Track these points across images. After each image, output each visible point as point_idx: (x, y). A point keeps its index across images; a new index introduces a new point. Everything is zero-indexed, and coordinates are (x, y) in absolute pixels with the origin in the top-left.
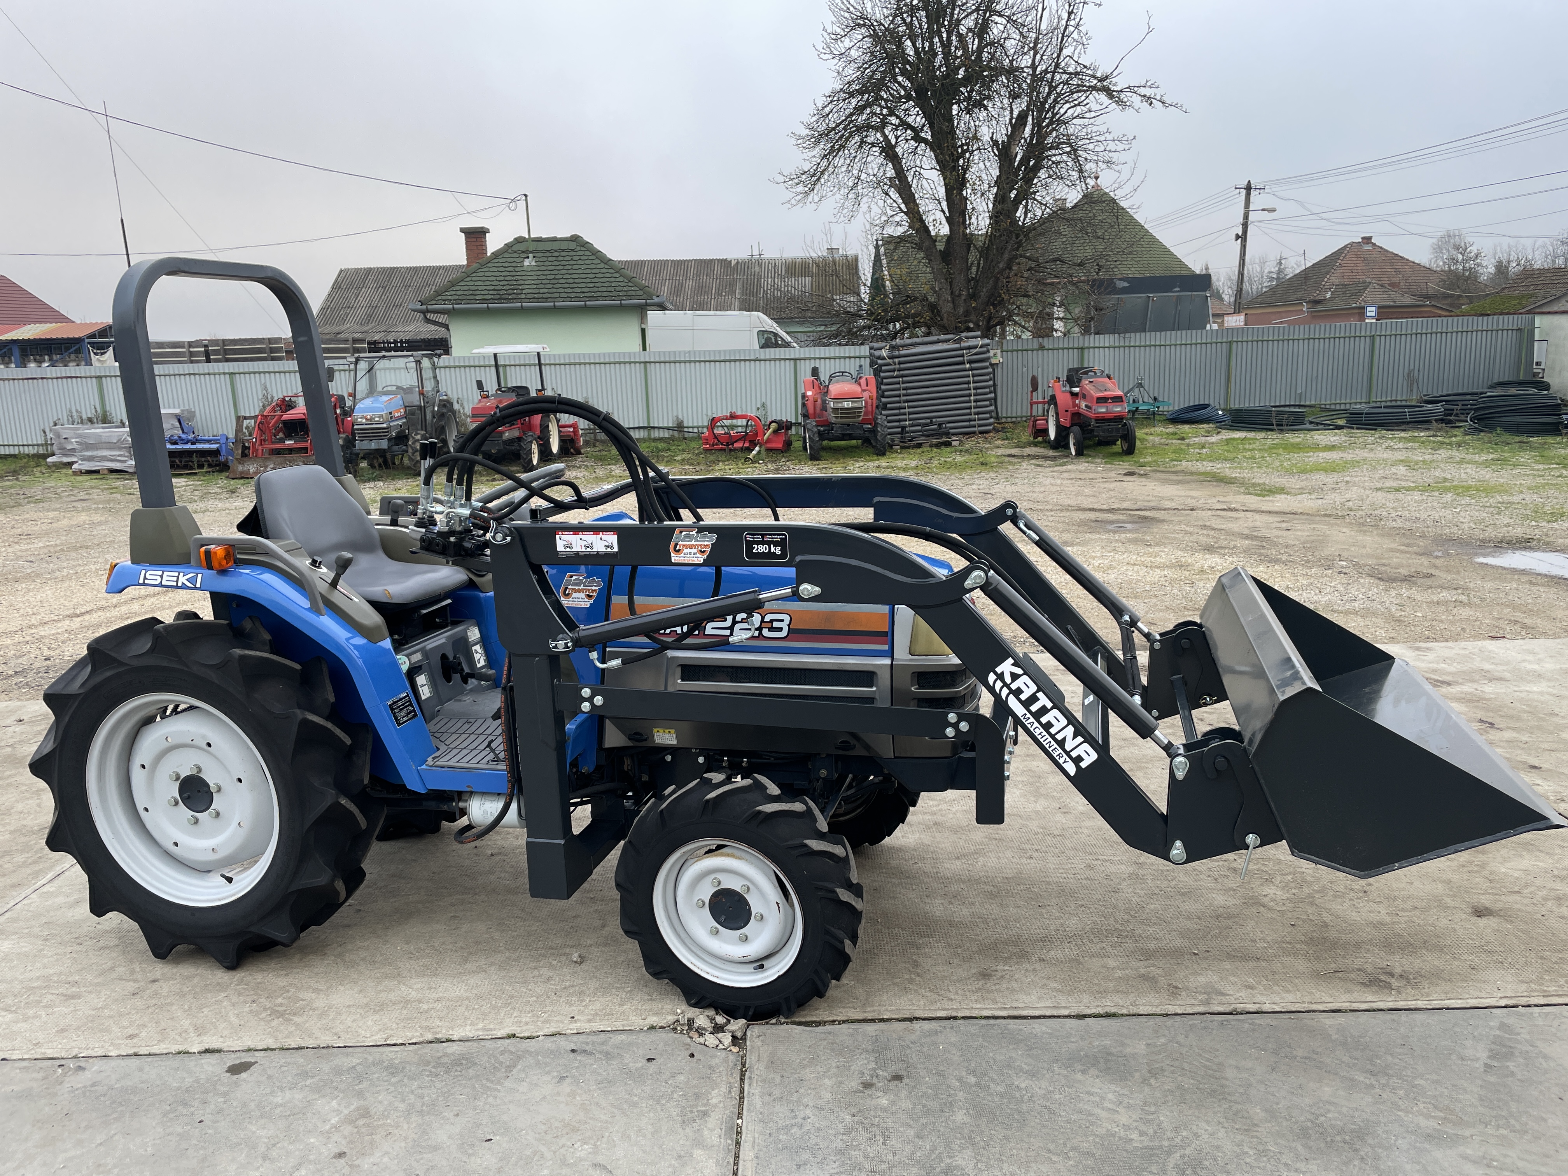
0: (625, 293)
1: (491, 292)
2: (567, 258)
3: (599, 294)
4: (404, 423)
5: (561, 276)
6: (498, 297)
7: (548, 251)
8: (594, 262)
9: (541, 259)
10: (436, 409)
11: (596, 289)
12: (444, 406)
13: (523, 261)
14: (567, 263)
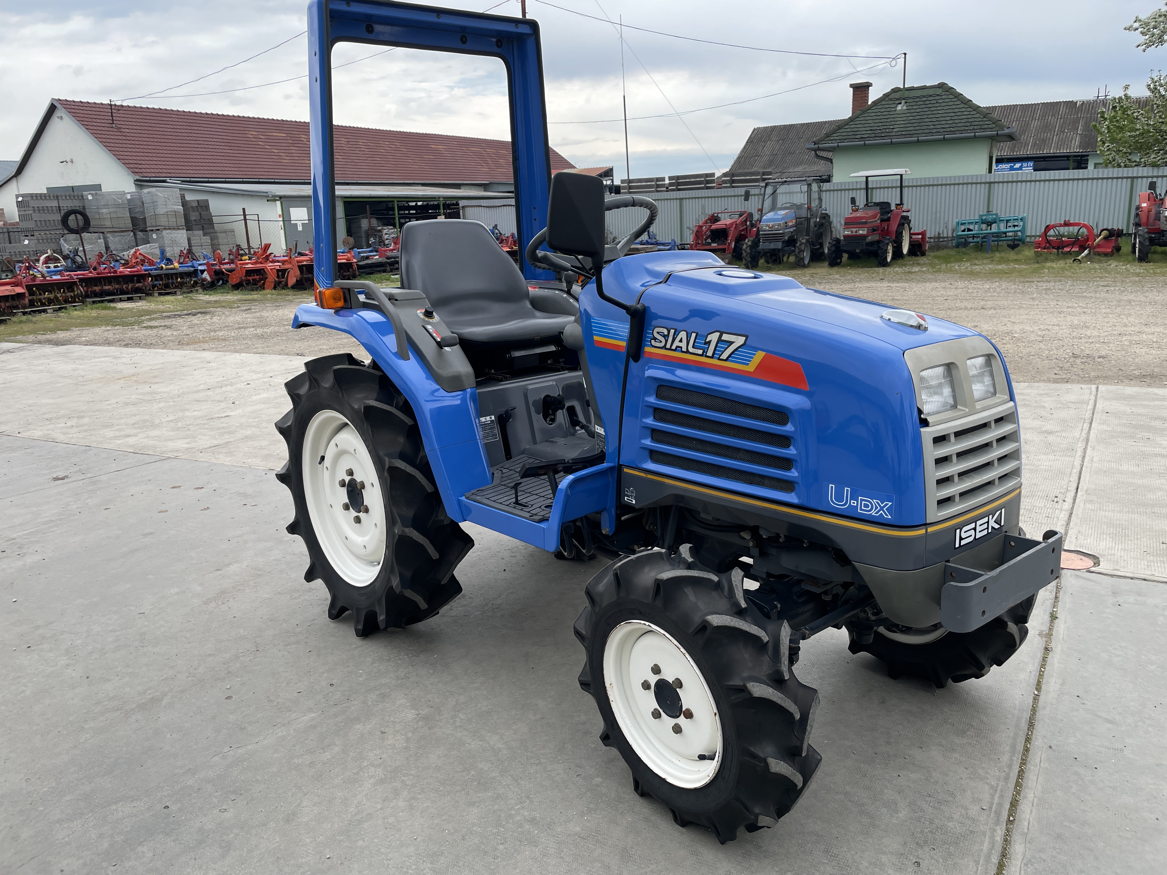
0: (978, 127)
1: (868, 132)
2: (932, 102)
4: (794, 230)
5: (926, 116)
6: (873, 135)
7: (918, 97)
8: (956, 103)
9: (911, 104)
10: (818, 220)
11: (954, 125)
12: (824, 218)
13: (896, 107)
14: (932, 105)
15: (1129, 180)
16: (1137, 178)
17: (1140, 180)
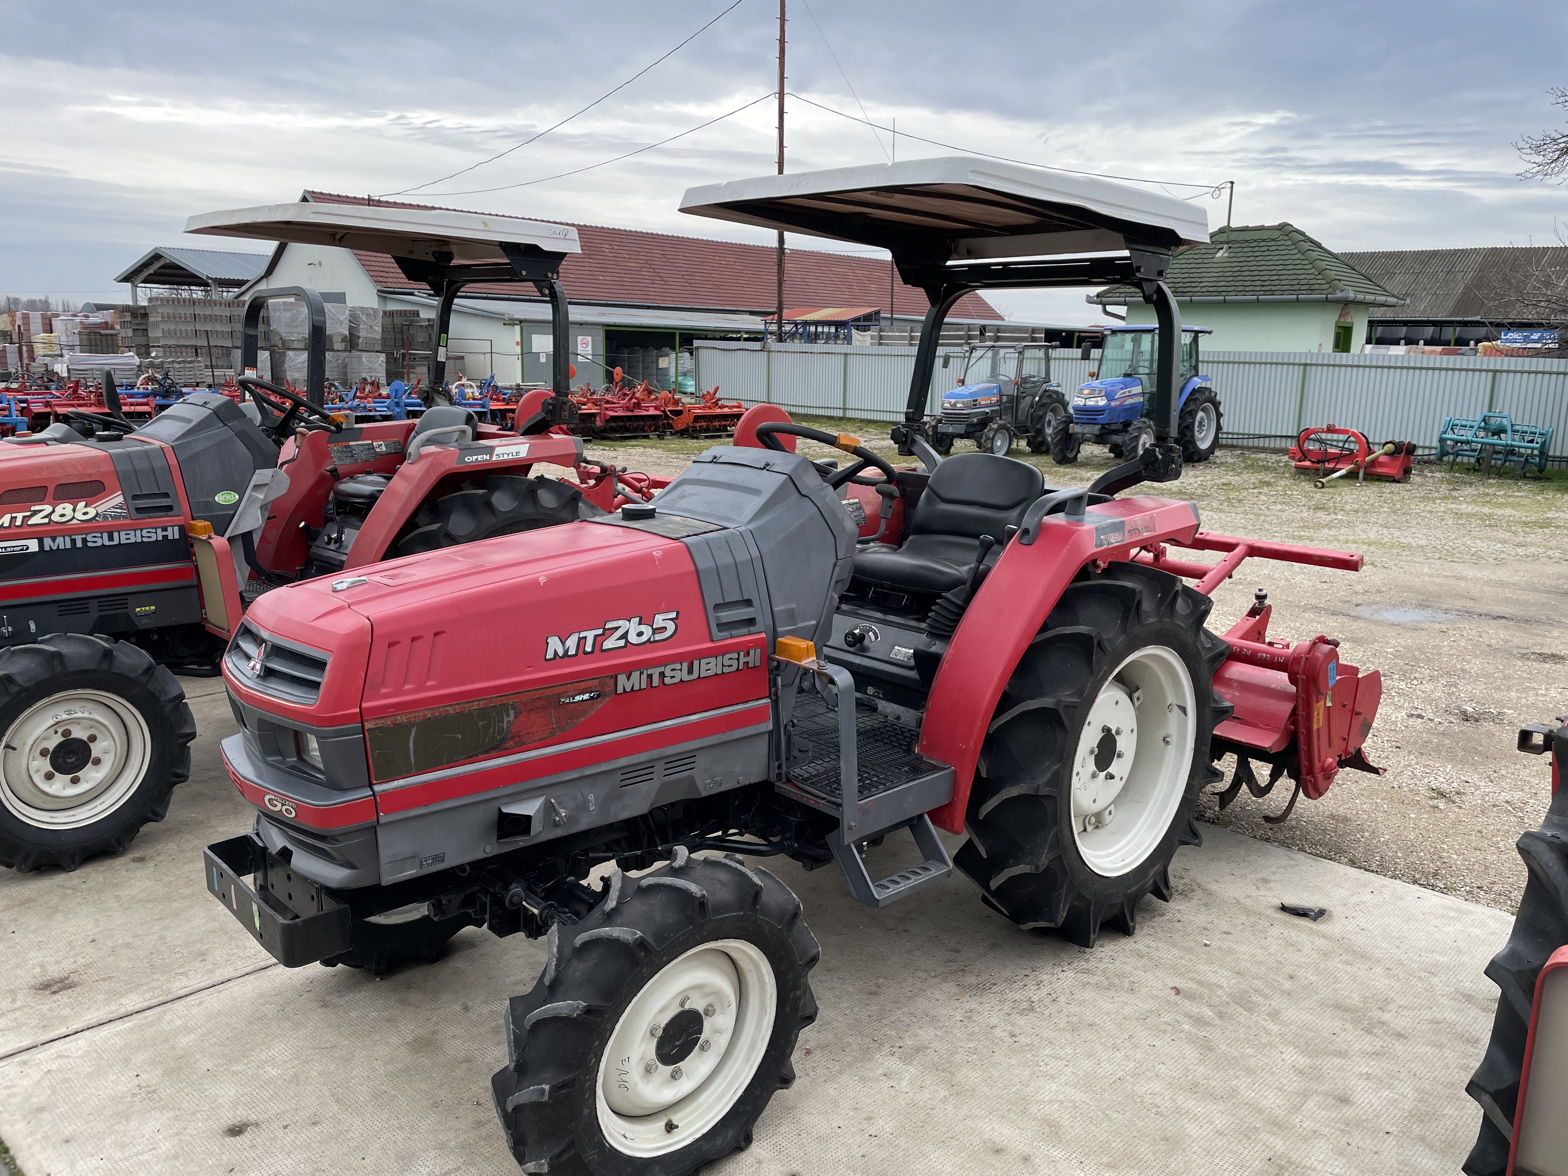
0: (1307, 287)
2: (1263, 249)
3: (1278, 287)
4: (992, 410)
5: (1247, 268)
7: (1247, 241)
8: (1292, 252)
9: (1236, 250)
10: (1037, 399)
11: (1278, 282)
12: (1049, 396)
13: (1216, 253)
14: (1261, 254)
15: (1490, 374)
16: (1501, 371)
17: (1505, 374)
